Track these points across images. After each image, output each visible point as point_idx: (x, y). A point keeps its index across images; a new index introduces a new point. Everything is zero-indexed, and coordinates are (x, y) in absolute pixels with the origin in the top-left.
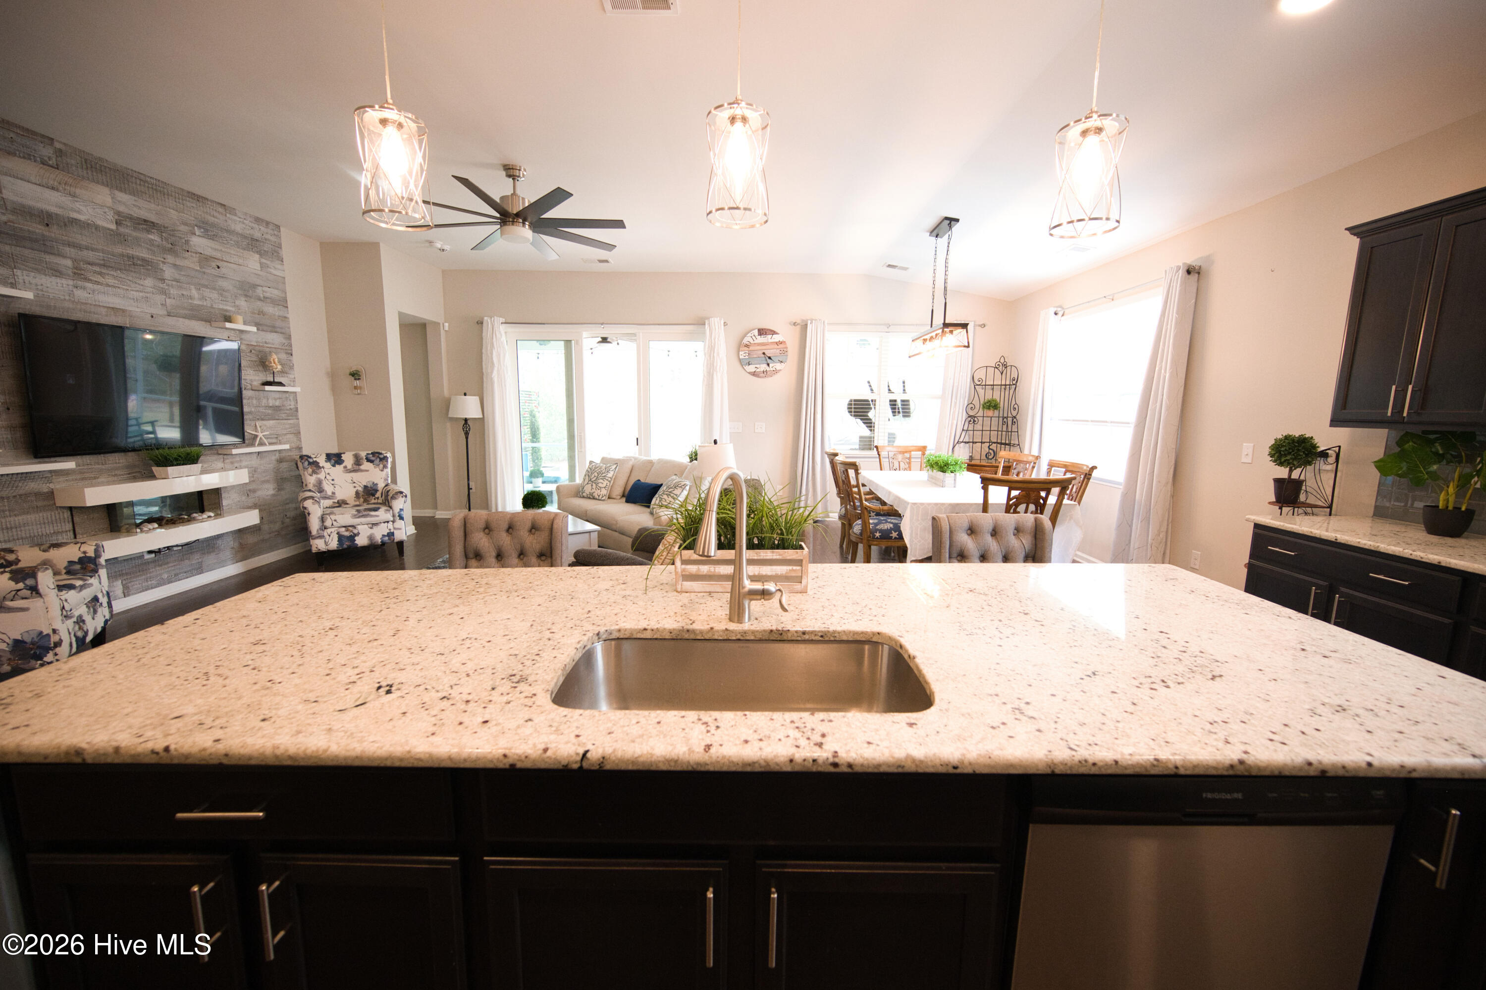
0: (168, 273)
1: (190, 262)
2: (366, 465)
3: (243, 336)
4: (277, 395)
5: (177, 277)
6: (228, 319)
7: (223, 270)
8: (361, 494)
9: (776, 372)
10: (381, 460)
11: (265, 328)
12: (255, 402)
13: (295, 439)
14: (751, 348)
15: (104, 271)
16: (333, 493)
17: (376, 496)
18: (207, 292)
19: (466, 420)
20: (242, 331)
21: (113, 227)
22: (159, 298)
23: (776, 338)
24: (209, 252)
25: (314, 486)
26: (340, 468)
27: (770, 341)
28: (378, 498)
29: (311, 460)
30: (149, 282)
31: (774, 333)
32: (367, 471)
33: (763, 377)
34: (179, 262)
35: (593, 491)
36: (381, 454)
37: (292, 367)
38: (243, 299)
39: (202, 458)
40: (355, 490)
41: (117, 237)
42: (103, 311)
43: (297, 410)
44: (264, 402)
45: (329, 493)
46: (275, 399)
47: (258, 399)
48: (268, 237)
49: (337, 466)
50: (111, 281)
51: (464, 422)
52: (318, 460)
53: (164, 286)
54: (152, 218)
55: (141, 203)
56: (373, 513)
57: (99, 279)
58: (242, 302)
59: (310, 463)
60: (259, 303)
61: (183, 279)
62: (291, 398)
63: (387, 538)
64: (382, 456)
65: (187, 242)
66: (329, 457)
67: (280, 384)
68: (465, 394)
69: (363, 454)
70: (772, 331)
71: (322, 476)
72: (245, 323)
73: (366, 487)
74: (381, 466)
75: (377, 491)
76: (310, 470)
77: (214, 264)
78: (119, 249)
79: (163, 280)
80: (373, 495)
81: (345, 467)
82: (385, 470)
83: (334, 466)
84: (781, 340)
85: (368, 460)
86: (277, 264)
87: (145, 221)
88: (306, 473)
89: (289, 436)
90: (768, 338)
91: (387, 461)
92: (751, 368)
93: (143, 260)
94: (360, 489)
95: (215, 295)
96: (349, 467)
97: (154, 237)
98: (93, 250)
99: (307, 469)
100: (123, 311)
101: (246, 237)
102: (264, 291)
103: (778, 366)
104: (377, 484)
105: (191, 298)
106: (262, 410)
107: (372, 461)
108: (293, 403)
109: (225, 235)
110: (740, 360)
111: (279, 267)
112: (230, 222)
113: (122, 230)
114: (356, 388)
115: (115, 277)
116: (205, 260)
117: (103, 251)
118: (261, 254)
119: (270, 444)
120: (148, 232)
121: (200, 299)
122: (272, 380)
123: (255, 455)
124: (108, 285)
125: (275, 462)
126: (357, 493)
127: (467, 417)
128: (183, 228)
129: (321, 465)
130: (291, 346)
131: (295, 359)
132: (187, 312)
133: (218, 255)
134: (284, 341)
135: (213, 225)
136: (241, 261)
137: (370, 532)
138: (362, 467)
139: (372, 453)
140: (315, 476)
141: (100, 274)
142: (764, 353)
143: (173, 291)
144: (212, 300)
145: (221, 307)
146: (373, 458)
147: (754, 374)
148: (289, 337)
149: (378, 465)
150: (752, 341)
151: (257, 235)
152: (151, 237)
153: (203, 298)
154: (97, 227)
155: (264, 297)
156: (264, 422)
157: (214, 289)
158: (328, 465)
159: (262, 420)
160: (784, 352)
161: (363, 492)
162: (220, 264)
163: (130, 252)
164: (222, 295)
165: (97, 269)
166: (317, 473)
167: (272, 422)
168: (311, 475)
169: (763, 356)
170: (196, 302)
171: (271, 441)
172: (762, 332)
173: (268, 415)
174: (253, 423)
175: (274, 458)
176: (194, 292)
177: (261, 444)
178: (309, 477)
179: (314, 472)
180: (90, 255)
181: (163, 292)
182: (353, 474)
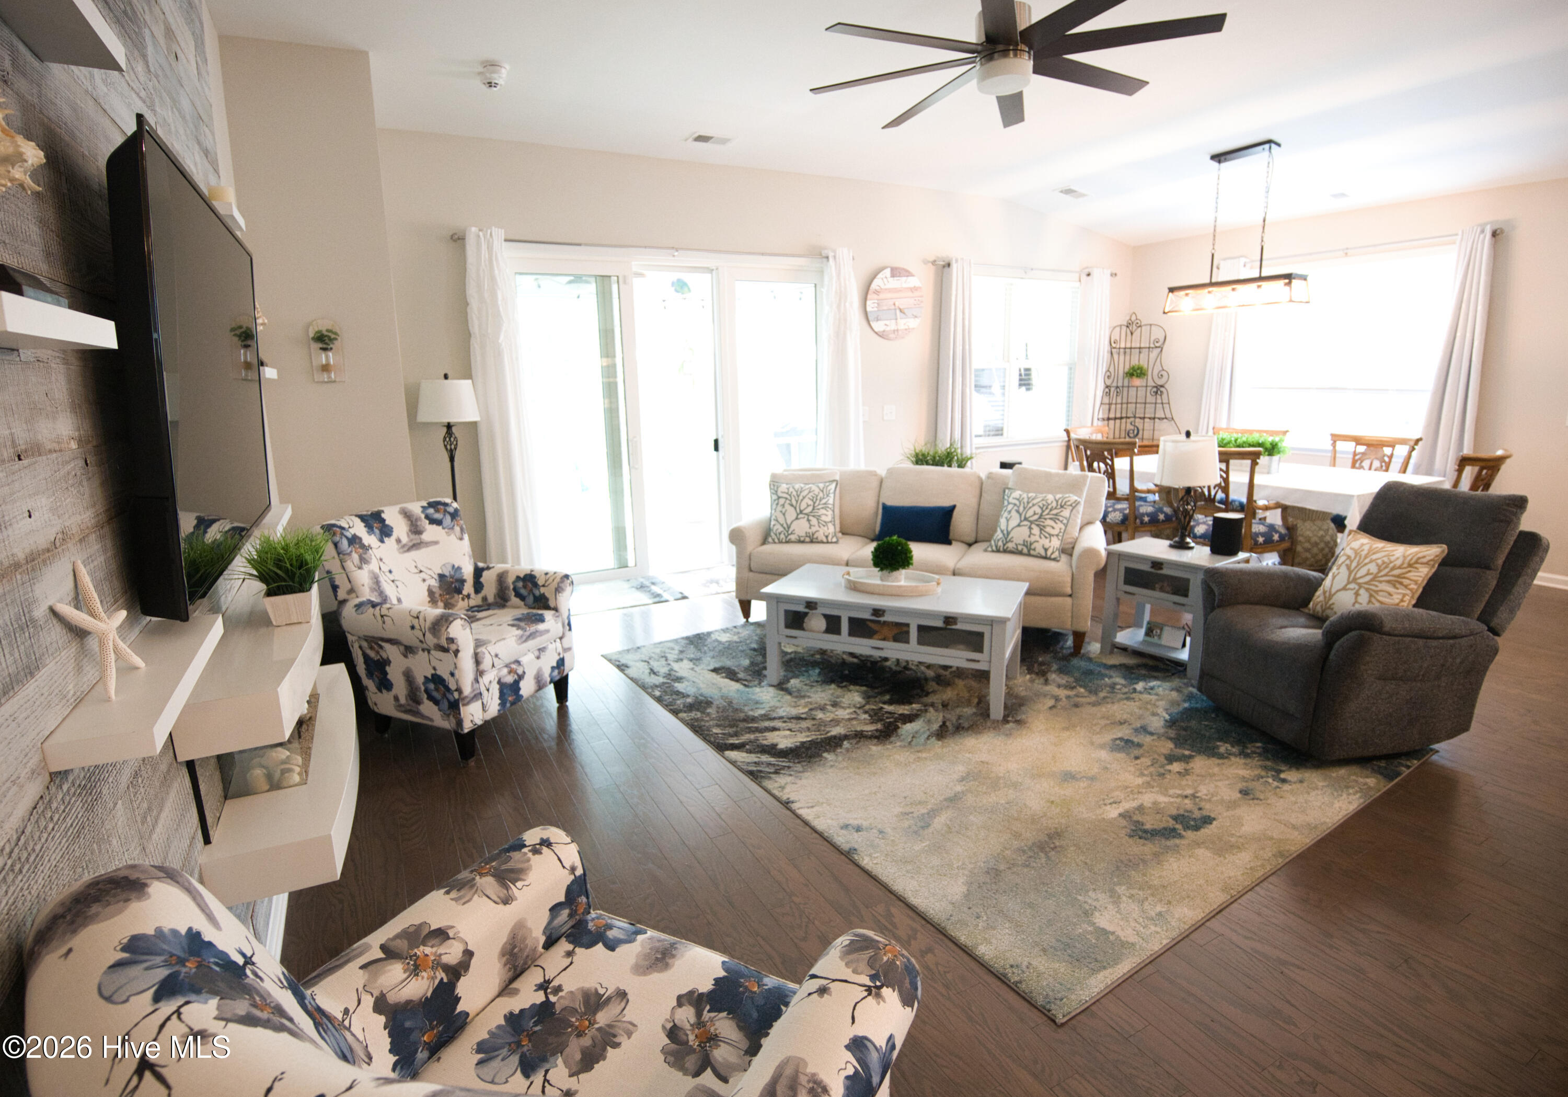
2: (431, 532)
8: (437, 591)
16: (399, 600)
17: (465, 592)
19: (449, 426)
23: (909, 282)
25: (372, 590)
26: (390, 542)
27: (903, 285)
28: (468, 596)
29: (349, 535)
31: (909, 273)
32: (436, 543)
35: (814, 529)
36: (451, 504)
40: (424, 587)
49: (386, 539)
51: (445, 430)
52: (355, 530)
56: (542, 627)
59: (346, 540)
63: (556, 672)
64: (454, 509)
66: (365, 520)
68: (446, 377)
70: (906, 270)
71: (374, 566)
73: (441, 577)
74: (457, 529)
75: (462, 581)
76: (355, 556)
80: (459, 591)
81: (398, 541)
83: (382, 539)
85: (433, 521)
88: (349, 565)
91: (462, 518)
94: (434, 583)
96: (405, 540)
99: (350, 554)
104: (459, 568)
107: (438, 522)
114: (326, 369)
126: (431, 593)
127: (452, 420)
129: (363, 541)
137: (537, 665)
138: (425, 537)
139: (437, 505)
140: (365, 568)
142: (895, 304)
146: (440, 516)
149: (452, 528)
158: (373, 540)
161: (440, 587)
168: (360, 568)
172: (894, 272)
178: (359, 571)
179: (360, 560)
182: (414, 554)
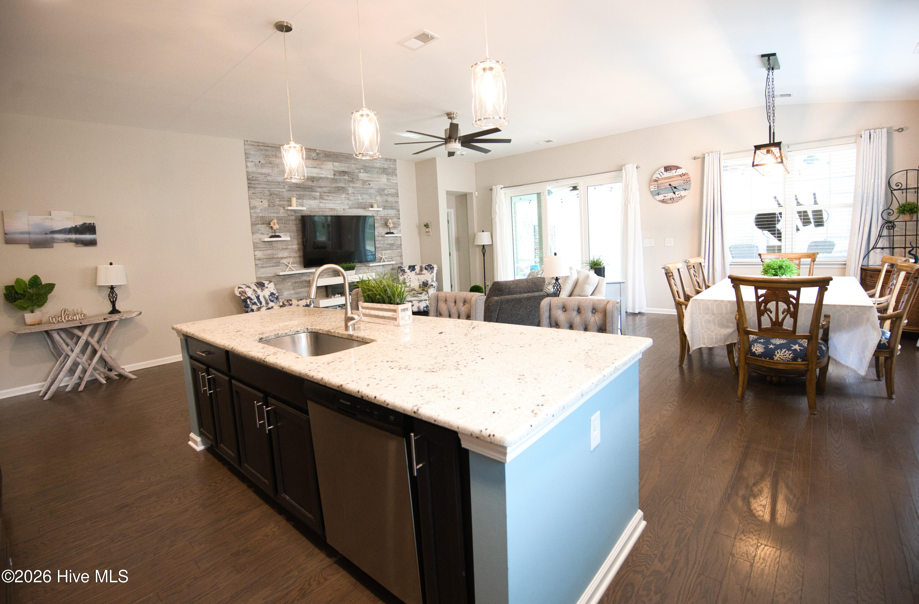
0: (350, 190)
1: (359, 185)
2: (425, 271)
3: (378, 213)
4: (392, 238)
5: (353, 192)
6: (372, 207)
7: (371, 185)
8: (421, 286)
9: (681, 197)
10: (431, 268)
11: (388, 208)
12: (382, 242)
13: (400, 259)
14: (659, 182)
15: (329, 195)
16: (410, 285)
17: (428, 287)
18: (364, 196)
19: (483, 246)
20: (378, 211)
21: (332, 177)
22: (347, 202)
23: (680, 172)
24: (366, 179)
25: (402, 281)
26: (413, 272)
27: (675, 174)
29: (402, 269)
30: (343, 196)
31: (677, 168)
32: (424, 274)
33: (670, 203)
34: (354, 186)
36: (431, 265)
37: (399, 225)
38: (379, 196)
39: (356, 268)
40: (419, 284)
41: (334, 180)
42: (328, 210)
43: (401, 245)
44: (386, 242)
45: (408, 285)
46: (391, 240)
47: (384, 241)
48: (391, 166)
50: (331, 198)
51: (482, 247)
52: (405, 269)
53: (349, 196)
54: (346, 170)
55: (343, 165)
56: (419, 295)
57: (327, 198)
58: (378, 198)
59: (401, 270)
60: (386, 197)
61: (356, 192)
62: (399, 239)
63: (425, 309)
64: (431, 267)
65: (358, 176)
66: (410, 267)
67: (392, 233)
68: (483, 231)
69: (424, 266)
70: (676, 166)
71: (405, 276)
72: (378, 207)
73: (423, 282)
74: (431, 272)
75: (428, 284)
76: (401, 274)
77: (368, 183)
78: (334, 185)
79: (348, 194)
80: (426, 286)
81: (416, 272)
82: (432, 274)
83: (411, 272)
84: (684, 173)
85: (426, 269)
86: (394, 178)
87: (343, 171)
88: (399, 275)
89: (397, 257)
90: (673, 173)
91: (433, 269)
92: (661, 197)
93: (342, 187)
94: (421, 283)
95: (367, 197)
96: (418, 272)
97: (346, 177)
98: (326, 187)
100: (334, 209)
101: (381, 168)
102: (388, 191)
103: (683, 193)
104: (428, 281)
105: (358, 199)
106: (385, 246)
108: (399, 242)
109: (373, 169)
110: (651, 192)
111: (395, 178)
112: (375, 164)
113: (336, 177)
114: (427, 232)
115: (332, 196)
116: (364, 182)
117: (329, 187)
118: (387, 174)
119: (388, 261)
120: (344, 175)
121: (361, 200)
122: (389, 231)
123: (382, 266)
124: (330, 200)
125: (390, 270)
127: (484, 244)
128: (357, 171)
129: (406, 271)
130: (399, 215)
131: (401, 221)
132: (357, 206)
133: (369, 179)
134: (396, 213)
135: (368, 167)
136: (378, 180)
137: (418, 305)
138: (423, 272)
139: (428, 265)
140: (403, 276)
141: (328, 196)
142: (670, 185)
143: (352, 198)
144: (367, 199)
145: (370, 201)
146: (428, 268)
147: (663, 201)
148: (399, 211)
149: (429, 271)
150: (660, 177)
151: (386, 166)
152: (345, 177)
153: (363, 199)
154: (328, 178)
155: (388, 194)
156: (386, 251)
157: (367, 194)
158: (408, 271)
159: (385, 250)
160: (688, 182)
162: (370, 183)
163: (338, 185)
164: (370, 196)
165: (327, 194)
166: (404, 275)
167: (389, 251)
169: (670, 187)
170: (360, 201)
171: (388, 260)
172: (667, 169)
173: (388, 248)
174: (381, 252)
175: (390, 267)
176: (360, 197)
177: (384, 261)
178: (400, 277)
179: (403, 275)
180: (325, 190)
181: (348, 199)
182: (419, 276)
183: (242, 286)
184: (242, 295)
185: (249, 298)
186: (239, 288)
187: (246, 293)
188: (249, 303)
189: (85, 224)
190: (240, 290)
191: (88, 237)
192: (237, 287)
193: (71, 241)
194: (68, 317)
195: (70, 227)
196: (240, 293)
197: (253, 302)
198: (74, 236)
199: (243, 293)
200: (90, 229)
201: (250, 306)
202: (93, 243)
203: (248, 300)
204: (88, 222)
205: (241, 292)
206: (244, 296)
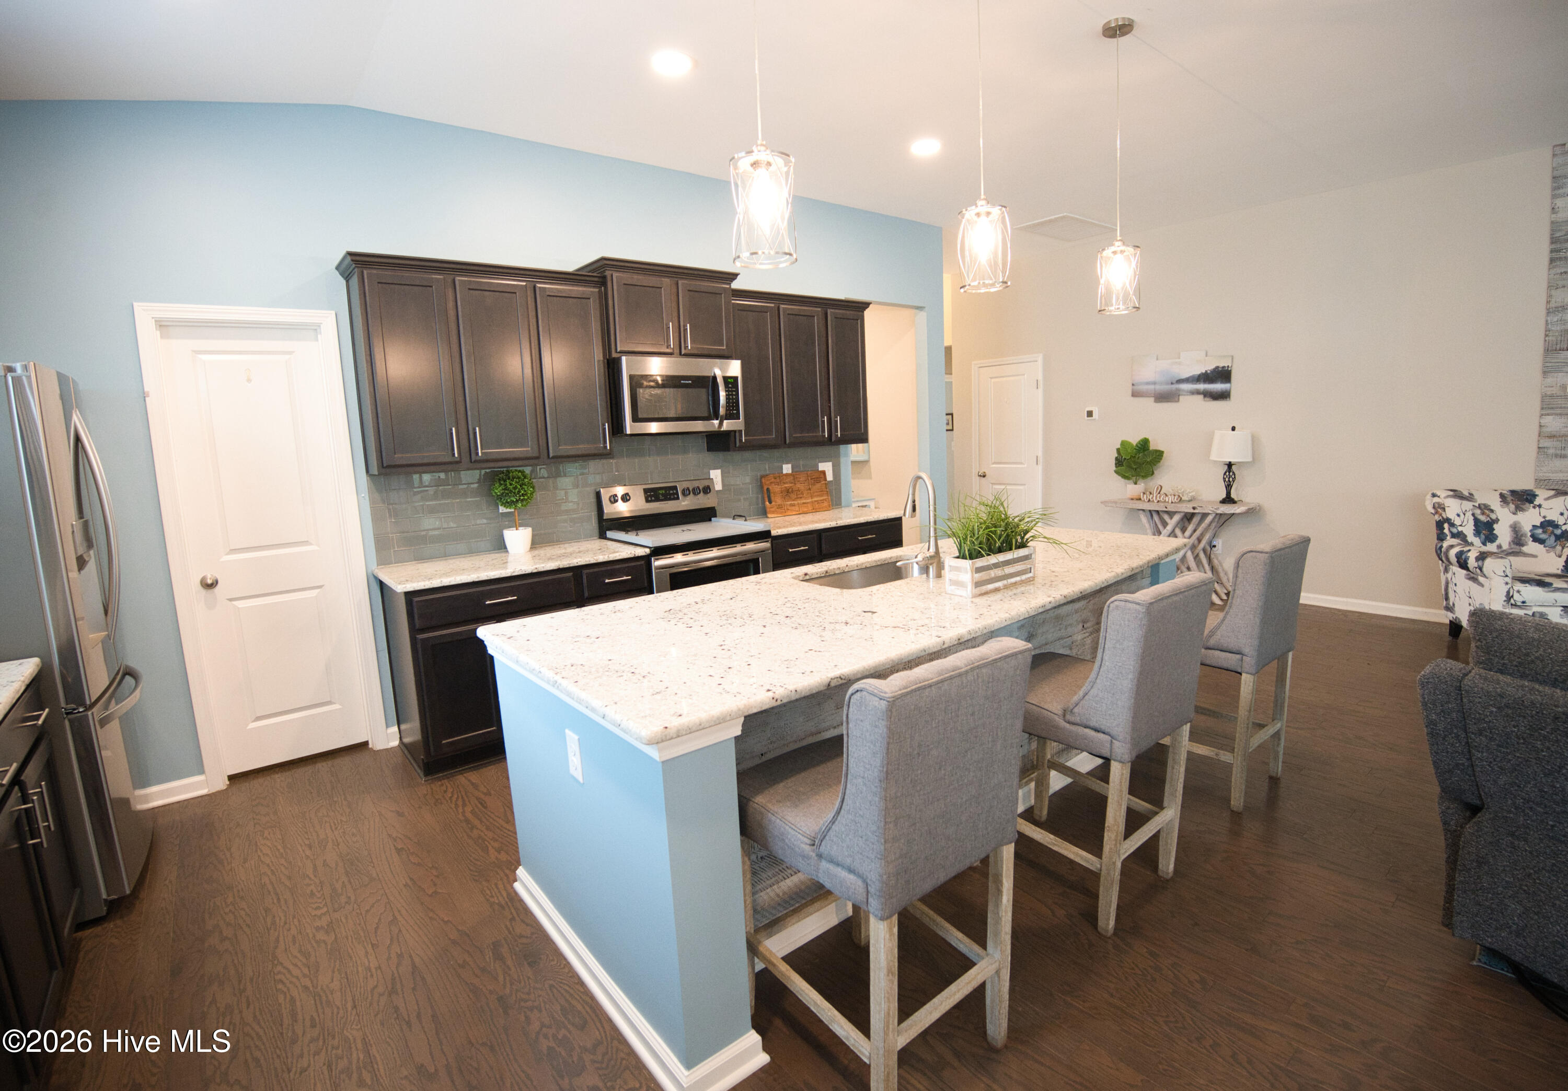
183: (1438, 493)
184: (1437, 513)
185: (1448, 520)
186: (1434, 495)
187: (1444, 509)
188: (1446, 531)
189: (1217, 367)
190: (1436, 500)
191: (1218, 387)
192: (1430, 494)
193: (1198, 392)
194: (1160, 497)
195: (1199, 373)
196: (1434, 507)
197: (1454, 531)
198: (1202, 386)
199: (1439, 508)
200: (1223, 375)
201: (1448, 538)
202: (1224, 396)
203: (1446, 526)
204: (1221, 365)
205: (1437, 505)
206: (1441, 515)
